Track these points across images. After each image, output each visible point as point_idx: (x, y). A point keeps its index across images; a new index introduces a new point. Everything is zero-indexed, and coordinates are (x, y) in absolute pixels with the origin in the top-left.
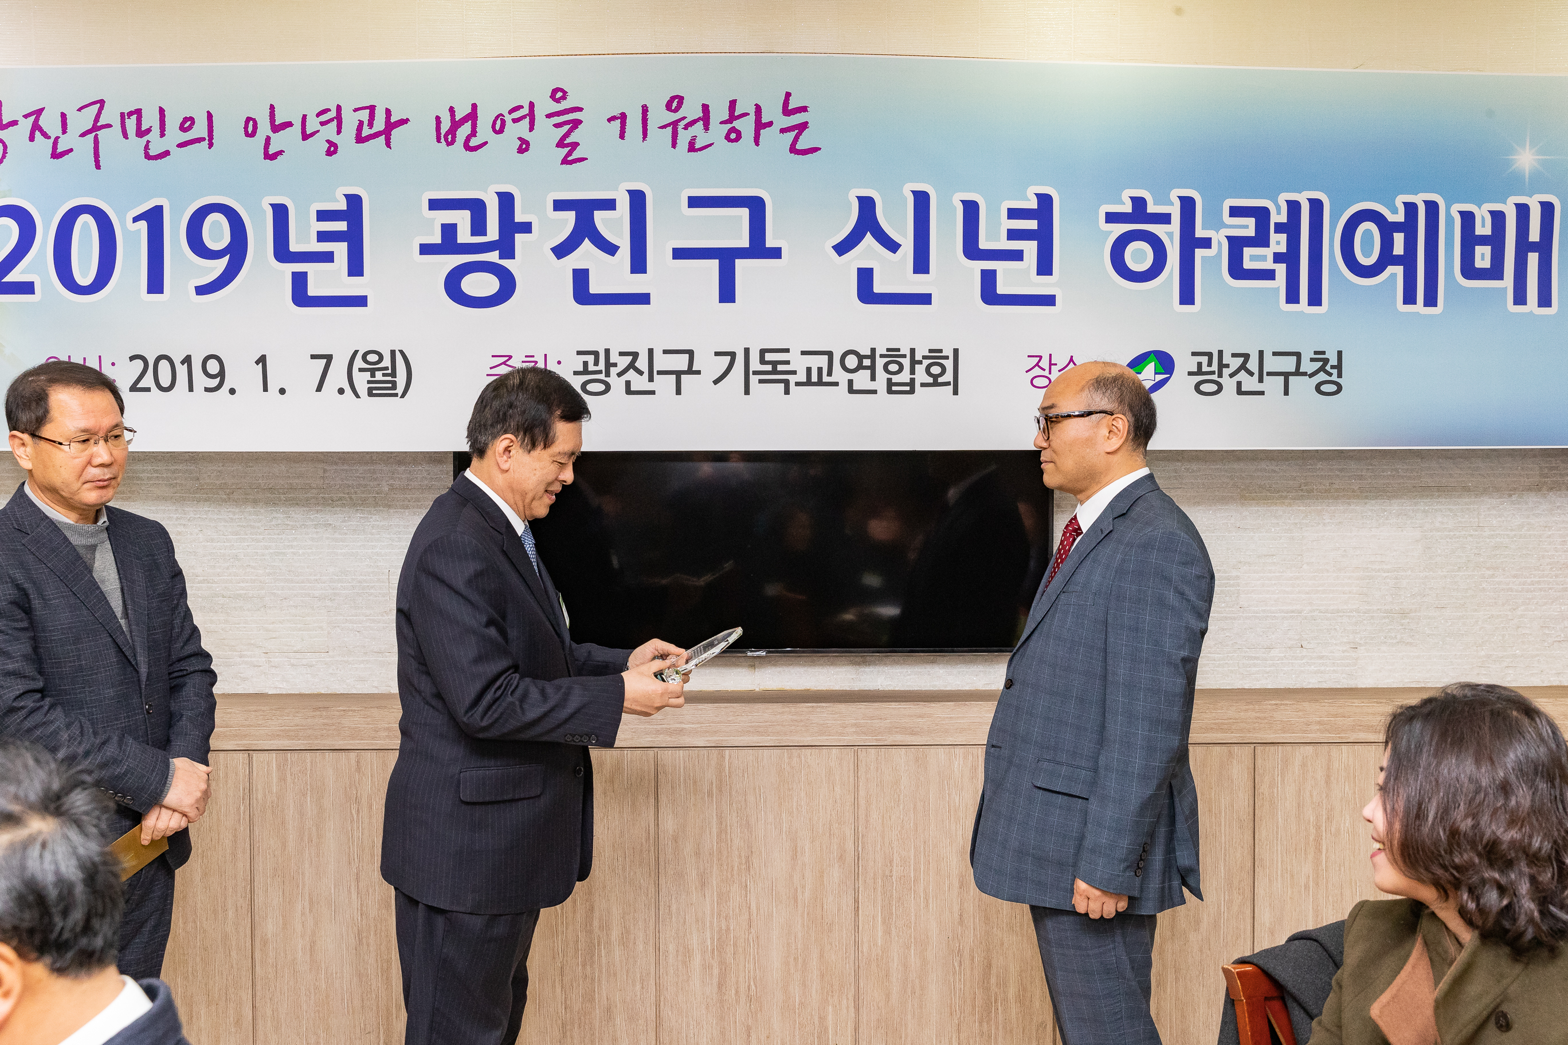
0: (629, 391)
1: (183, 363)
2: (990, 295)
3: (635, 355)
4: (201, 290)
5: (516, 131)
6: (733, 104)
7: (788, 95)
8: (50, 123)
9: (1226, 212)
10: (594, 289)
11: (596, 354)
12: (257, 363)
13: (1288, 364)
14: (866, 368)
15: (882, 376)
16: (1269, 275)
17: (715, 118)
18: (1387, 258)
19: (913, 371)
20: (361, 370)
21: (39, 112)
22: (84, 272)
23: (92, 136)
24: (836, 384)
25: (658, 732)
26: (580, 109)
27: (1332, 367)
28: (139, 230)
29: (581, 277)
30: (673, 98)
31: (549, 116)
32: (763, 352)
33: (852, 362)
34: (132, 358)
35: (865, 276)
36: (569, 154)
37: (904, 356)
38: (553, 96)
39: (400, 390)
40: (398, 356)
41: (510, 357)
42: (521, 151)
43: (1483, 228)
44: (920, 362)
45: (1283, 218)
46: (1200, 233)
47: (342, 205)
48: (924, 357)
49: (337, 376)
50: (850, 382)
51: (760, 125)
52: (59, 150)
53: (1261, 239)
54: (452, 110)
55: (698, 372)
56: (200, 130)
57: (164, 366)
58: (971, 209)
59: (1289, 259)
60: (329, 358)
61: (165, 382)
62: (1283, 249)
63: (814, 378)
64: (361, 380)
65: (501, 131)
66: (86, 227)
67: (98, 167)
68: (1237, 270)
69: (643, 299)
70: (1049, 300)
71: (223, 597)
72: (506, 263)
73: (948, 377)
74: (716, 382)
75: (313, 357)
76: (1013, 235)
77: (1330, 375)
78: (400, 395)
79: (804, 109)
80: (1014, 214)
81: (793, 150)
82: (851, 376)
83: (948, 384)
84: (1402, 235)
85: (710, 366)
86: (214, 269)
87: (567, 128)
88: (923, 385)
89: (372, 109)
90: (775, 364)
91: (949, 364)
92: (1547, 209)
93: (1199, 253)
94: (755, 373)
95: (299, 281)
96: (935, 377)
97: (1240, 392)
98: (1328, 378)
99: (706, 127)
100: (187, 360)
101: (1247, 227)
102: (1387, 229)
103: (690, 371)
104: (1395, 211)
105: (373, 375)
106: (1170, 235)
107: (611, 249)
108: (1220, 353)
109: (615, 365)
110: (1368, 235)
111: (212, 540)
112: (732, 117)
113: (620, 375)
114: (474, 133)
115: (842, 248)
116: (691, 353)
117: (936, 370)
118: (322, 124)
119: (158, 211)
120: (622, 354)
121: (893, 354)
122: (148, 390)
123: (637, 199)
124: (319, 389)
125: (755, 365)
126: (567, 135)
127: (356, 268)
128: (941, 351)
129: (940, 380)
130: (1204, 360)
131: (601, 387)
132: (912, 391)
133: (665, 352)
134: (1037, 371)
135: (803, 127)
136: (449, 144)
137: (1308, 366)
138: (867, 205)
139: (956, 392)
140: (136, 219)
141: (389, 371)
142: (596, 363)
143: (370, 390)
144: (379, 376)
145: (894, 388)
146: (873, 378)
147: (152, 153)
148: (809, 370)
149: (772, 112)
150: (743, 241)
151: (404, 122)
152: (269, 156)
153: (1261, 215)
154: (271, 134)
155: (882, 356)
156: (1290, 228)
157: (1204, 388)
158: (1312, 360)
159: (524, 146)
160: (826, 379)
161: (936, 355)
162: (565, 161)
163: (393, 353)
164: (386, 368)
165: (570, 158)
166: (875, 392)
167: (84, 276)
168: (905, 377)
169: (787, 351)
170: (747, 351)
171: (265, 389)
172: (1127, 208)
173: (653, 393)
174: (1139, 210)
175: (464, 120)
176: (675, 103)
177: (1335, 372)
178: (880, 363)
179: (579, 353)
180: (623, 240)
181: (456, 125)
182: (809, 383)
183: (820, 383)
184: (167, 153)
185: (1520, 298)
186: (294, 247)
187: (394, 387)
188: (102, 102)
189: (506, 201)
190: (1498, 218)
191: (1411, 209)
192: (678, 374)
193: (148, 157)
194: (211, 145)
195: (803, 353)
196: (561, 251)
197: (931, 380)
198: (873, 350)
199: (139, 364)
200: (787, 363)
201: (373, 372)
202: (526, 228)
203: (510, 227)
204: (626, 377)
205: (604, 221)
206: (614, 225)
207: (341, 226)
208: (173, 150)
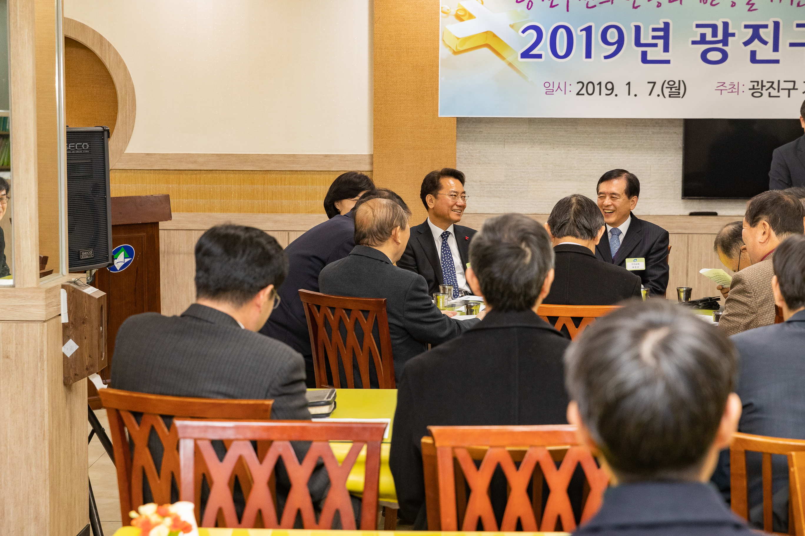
0: (770, 96)
1: (598, 84)
3: (773, 83)
4: (606, 57)
10: (758, 58)
11: (758, 82)
12: (627, 85)
20: (667, 88)
22: (561, 50)
28: (582, 35)
29: (753, 54)
34: (578, 83)
36: (751, 7)
39: (681, 95)
40: (681, 82)
41: (724, 83)
42: (732, 6)
47: (662, 26)
49: (657, 90)
52: (553, 4)
55: (797, 89)
57: (590, 86)
60: (655, 83)
61: (590, 92)
64: (667, 91)
66: (562, 34)
67: (568, 11)
69: (777, 62)
71: (585, 176)
72: (725, 48)
75: (649, 83)
78: (681, 97)
85: (802, 86)
86: (610, 49)
95: (644, 54)
100: (600, 84)
103: (794, 89)
105: (671, 90)
107: (765, 43)
109: (765, 86)
111: (581, 153)
113: (767, 90)
116: (794, 82)
119: (590, 27)
120: (768, 82)
122: (583, 94)
123: (777, 25)
124: (650, 94)
126: (750, 1)
127: (666, 49)
131: (759, 95)
133: (785, 81)
136: (705, 3)
140: (581, 31)
141: (678, 88)
142: (758, 85)
143: (670, 95)
144: (673, 90)
147: (589, 6)
152: (634, 7)
159: (734, 4)
162: (749, 10)
163: (679, 81)
164: (677, 87)
165: (751, 9)
167: (561, 51)
171: (629, 94)
173: (779, 97)
179: (751, 82)
180: (770, 39)
184: (595, 6)
186: (642, 41)
187: (679, 94)
189: (726, 25)
192: (789, 90)
193: (588, 7)
194: (612, 3)
196: (746, 44)
199: (581, 85)
201: (671, 88)
202: (733, 35)
203: (727, 35)
204: (769, 91)
205: (763, 32)
206: (767, 34)
207: (661, 33)
208: (597, 5)
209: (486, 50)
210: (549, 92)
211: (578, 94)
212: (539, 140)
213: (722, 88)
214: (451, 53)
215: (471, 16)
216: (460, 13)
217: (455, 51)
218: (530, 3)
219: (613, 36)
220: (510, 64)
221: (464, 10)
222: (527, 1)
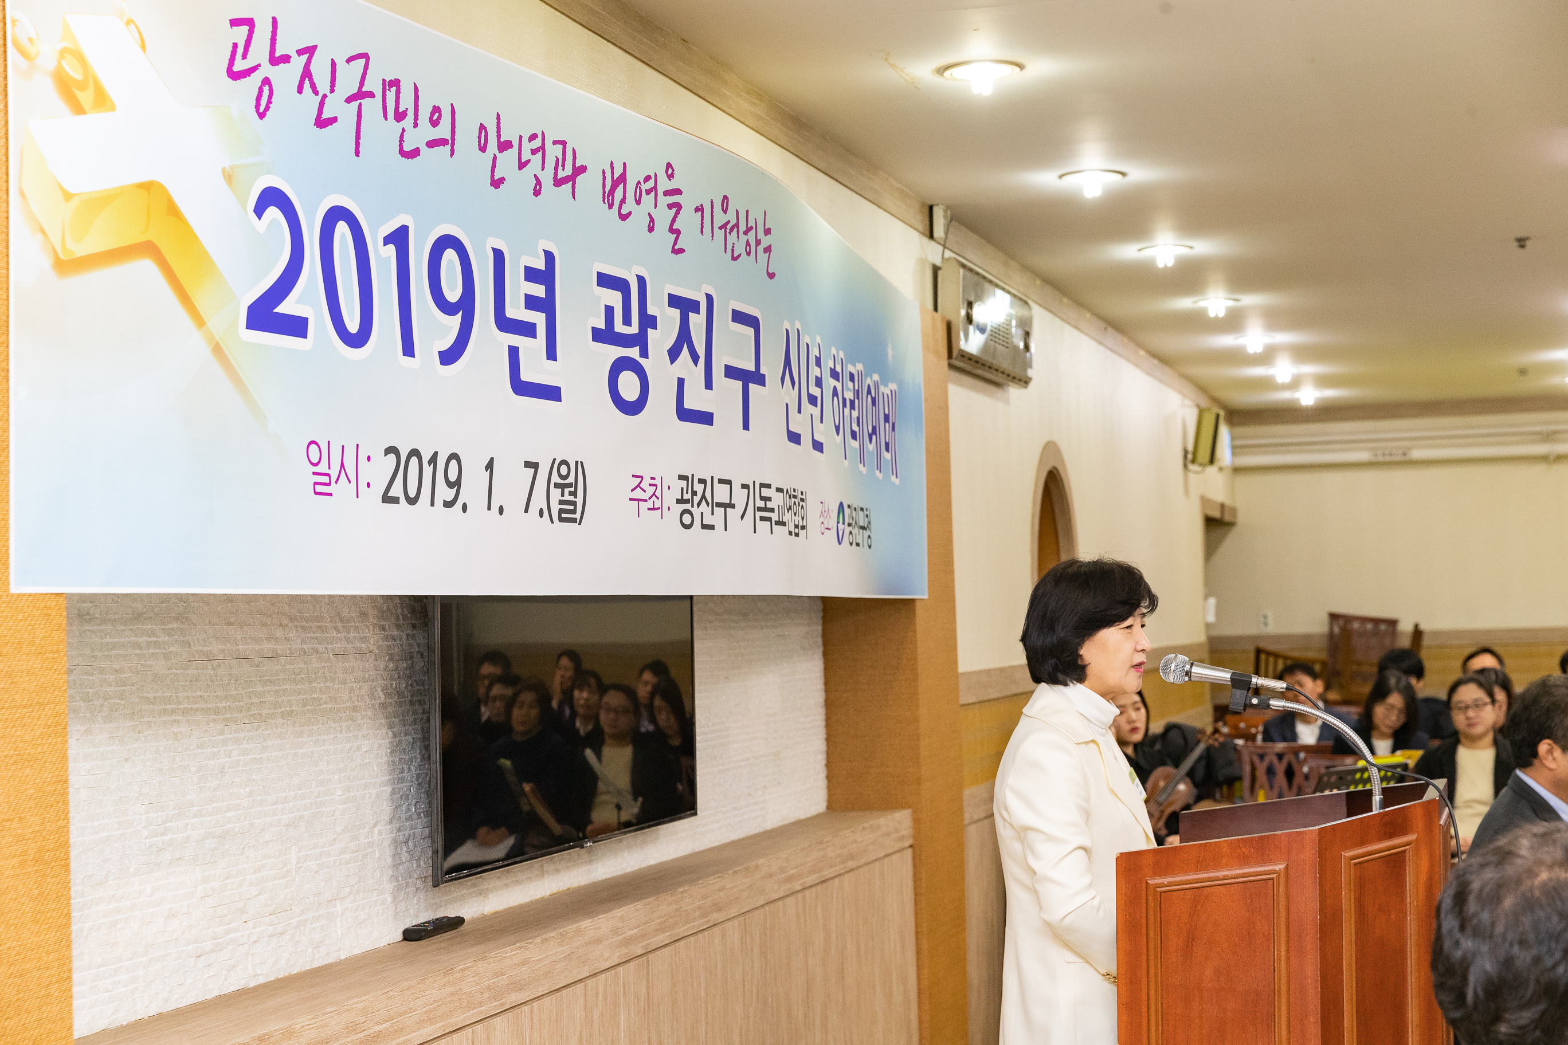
0: (702, 527)
1: (429, 462)
3: (705, 485)
4: (442, 358)
5: (649, 204)
6: (748, 214)
7: (765, 214)
8: (320, 71)
9: (848, 375)
10: (687, 403)
11: (687, 481)
12: (486, 468)
13: (863, 519)
14: (790, 508)
15: (793, 517)
16: (856, 436)
17: (741, 228)
18: (873, 427)
19: (799, 514)
20: (555, 486)
21: (310, 51)
22: (351, 311)
23: (355, 104)
24: (786, 524)
26: (682, 192)
28: (389, 259)
29: (681, 389)
30: (724, 199)
31: (666, 193)
32: (760, 488)
33: (788, 501)
34: (386, 451)
35: (787, 411)
36: (677, 241)
37: (797, 498)
38: (668, 171)
39: (578, 516)
41: (642, 479)
42: (651, 229)
44: (800, 505)
45: (857, 385)
46: (845, 393)
47: (543, 264)
48: (800, 500)
49: (540, 492)
50: (788, 522)
51: (757, 242)
52: (323, 115)
53: (854, 403)
54: (613, 165)
55: (733, 508)
56: (446, 127)
57: (413, 466)
58: (808, 352)
59: (859, 423)
60: (536, 468)
61: (412, 489)
63: (780, 517)
64: (554, 500)
65: (640, 201)
66: (344, 241)
67: (357, 153)
68: (851, 430)
69: (709, 420)
72: (642, 361)
73: (805, 520)
74: (741, 519)
75: (526, 465)
76: (816, 381)
78: (578, 521)
80: (816, 360)
81: (768, 272)
82: (788, 516)
83: (805, 527)
84: (875, 408)
85: (739, 501)
86: (448, 329)
87: (675, 210)
88: (801, 528)
89: (565, 144)
90: (765, 502)
91: (805, 507)
93: (845, 412)
94: (757, 511)
95: (515, 359)
97: (856, 543)
99: (738, 235)
100: (434, 459)
101: (852, 391)
102: (872, 402)
103: (730, 506)
104: (873, 387)
105: (562, 494)
106: (840, 394)
107: (696, 359)
108: (852, 506)
109: (694, 495)
112: (747, 229)
113: (698, 507)
114: (625, 198)
115: (782, 381)
116: (730, 485)
117: (803, 513)
118: (533, 152)
119: (403, 231)
120: (699, 482)
121: (794, 495)
122: (397, 500)
124: (526, 511)
126: (675, 219)
127: (552, 349)
128: (803, 494)
129: (804, 523)
130: (849, 512)
133: (719, 483)
134: (822, 518)
135: (770, 249)
136: (610, 206)
137: (865, 522)
138: (788, 338)
140: (386, 241)
141: (573, 490)
142: (687, 492)
143: (561, 511)
144: (567, 497)
145: (795, 531)
146: (792, 520)
147: (405, 147)
148: (778, 507)
150: (752, 364)
151: (584, 169)
152: (492, 182)
153: (854, 381)
154: (497, 152)
155: (792, 497)
156: (859, 396)
158: (866, 515)
159: (652, 224)
160: (783, 518)
161: (802, 498)
162: (674, 250)
163: (577, 465)
164: (572, 486)
165: (676, 247)
167: (351, 318)
168: (797, 518)
169: (770, 488)
170: (753, 486)
171: (489, 508)
172: (833, 364)
173: (712, 529)
175: (620, 180)
176: (726, 202)
178: (792, 503)
179: (679, 478)
180: (701, 350)
181: (615, 184)
182: (778, 522)
183: (781, 522)
184: (417, 152)
186: (510, 311)
187: (574, 512)
188: (367, 57)
189: (643, 287)
192: (724, 509)
193: (401, 151)
194: (452, 152)
195: (777, 491)
196: (673, 355)
199: (393, 461)
200: (770, 501)
201: (561, 490)
202: (655, 323)
203: (645, 320)
204: (700, 510)
207: (539, 291)
208: (424, 149)
209: (146, 268)
213: (637, 494)
214: (46, 263)
215: (100, 98)
217: (62, 257)
218: (266, 89)
219: (452, 284)
220: (217, 350)
221: (81, 59)
222: (256, 78)
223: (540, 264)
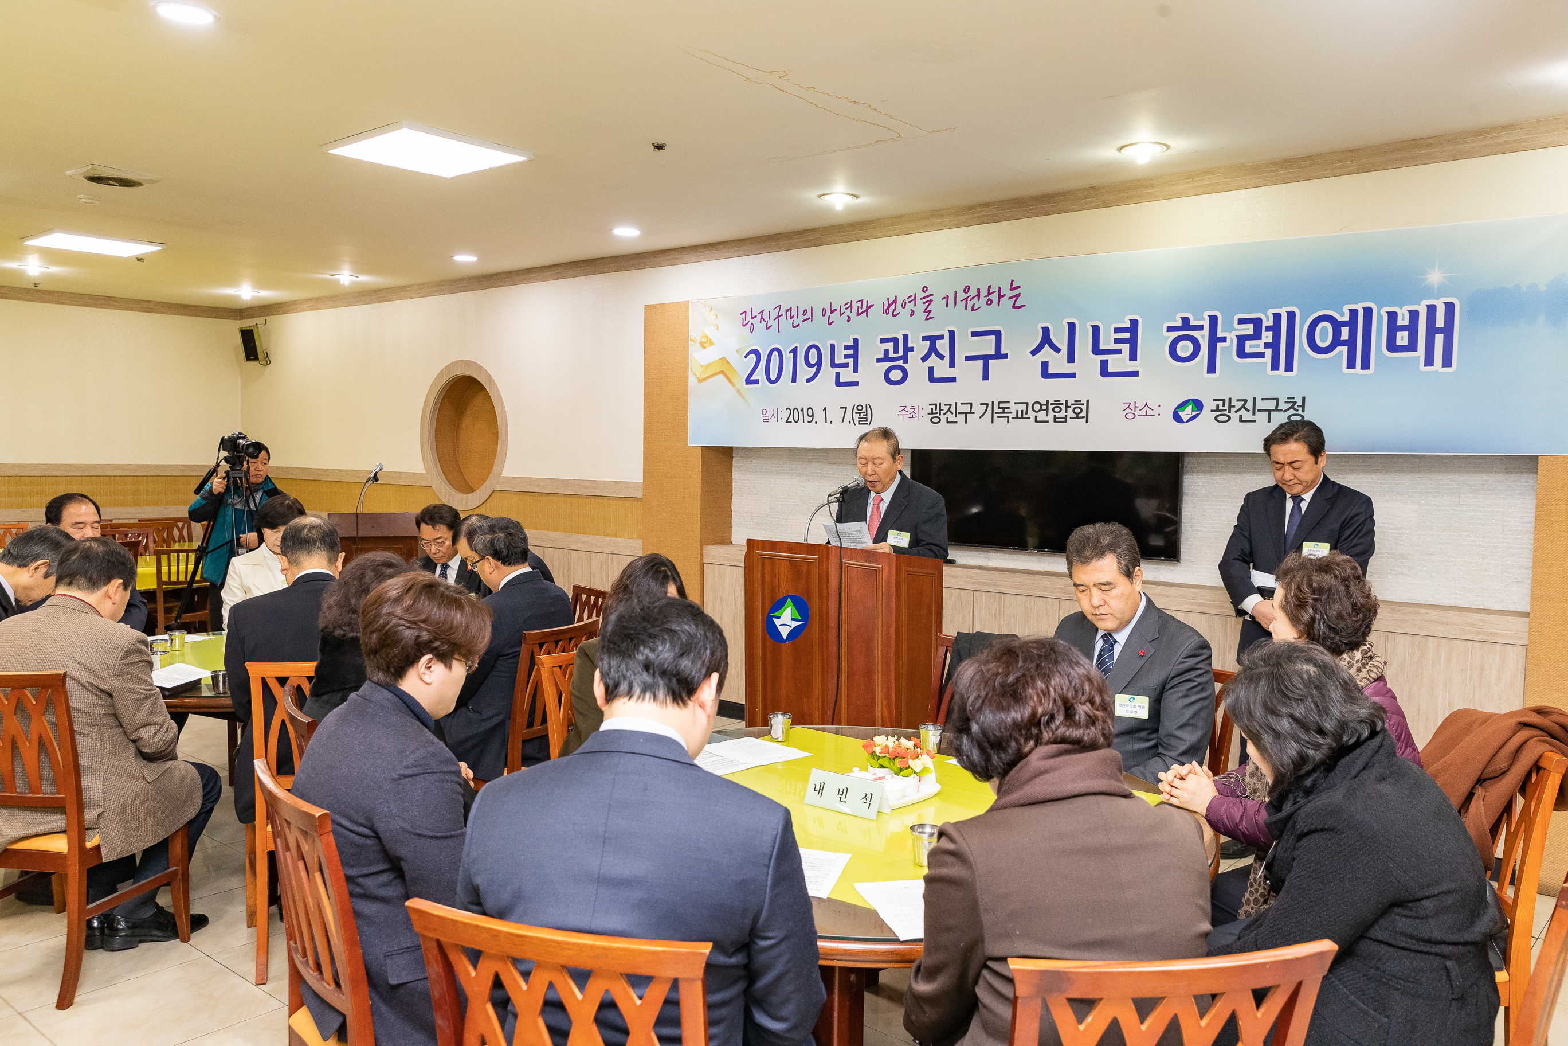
0: (948, 422)
1: (801, 411)
2: (1104, 372)
3: (951, 406)
4: (808, 381)
5: (910, 306)
6: (989, 287)
7: (1012, 281)
8: (766, 316)
9: (1236, 321)
10: (936, 376)
11: (936, 405)
12: (824, 411)
13: (1272, 405)
14: (1044, 410)
15: (1051, 414)
16: (1261, 355)
17: (982, 295)
18: (1336, 342)
19: (1066, 412)
20: (856, 413)
21: (762, 312)
22: (774, 374)
23: (777, 319)
24: (1029, 418)
25: (974, 583)
26: (932, 295)
27: (1299, 406)
28: (789, 356)
30: (966, 287)
31: (921, 299)
32: (999, 403)
33: (1037, 407)
34: (787, 409)
35: (1045, 365)
36: (928, 315)
37: (1062, 404)
38: (923, 290)
39: (868, 422)
40: (868, 406)
41: (906, 407)
42: (911, 315)
43: (1403, 320)
44: (1070, 407)
45: (1271, 323)
46: (1220, 334)
48: (1072, 404)
49: (848, 417)
50: (1036, 417)
51: (1000, 296)
52: (768, 326)
53: (1257, 335)
54: (888, 299)
55: (974, 413)
56: (808, 315)
57: (796, 413)
58: (1096, 330)
59: (1274, 346)
60: (846, 408)
62: (1270, 340)
63: (1020, 416)
64: (856, 416)
65: (905, 307)
66: (775, 356)
67: (779, 332)
68: (1242, 353)
69: (954, 380)
70: (1135, 374)
72: (904, 365)
73: (1084, 414)
74: (980, 417)
75: (841, 408)
76: (1117, 341)
77: (1297, 410)
79: (1019, 287)
80: (1117, 330)
81: (1014, 307)
82: (1036, 414)
83: (1084, 417)
84: (1347, 328)
85: (979, 410)
86: (812, 372)
87: (928, 303)
88: (1071, 418)
89: (862, 301)
90: (1004, 408)
91: (1084, 408)
92: (1450, 307)
93: (1219, 345)
94: (996, 413)
95: (838, 376)
96: (1077, 414)
97: (1241, 420)
98: (1296, 413)
99: (979, 300)
100: (803, 410)
101: (1249, 329)
102: (1337, 325)
103: (971, 413)
104: (1343, 314)
105: (860, 415)
106: (1203, 336)
107: (942, 357)
108: (1230, 399)
109: (943, 410)
110: (1324, 330)
112: (989, 294)
113: (944, 414)
114: (895, 309)
115: (1034, 352)
116: (971, 404)
117: (1078, 411)
118: (846, 309)
119: (796, 349)
120: (945, 405)
121: (1057, 403)
122: (791, 422)
123: (952, 333)
124: (843, 421)
125: (996, 409)
126: (927, 307)
127: (855, 369)
128: (1080, 401)
129: (1080, 416)
130: (1221, 403)
131: (937, 420)
132: (1066, 421)
133: (962, 404)
134: (1128, 411)
135: (1018, 295)
136: (887, 314)
137: (1283, 406)
138: (1046, 331)
139: (1087, 422)
140: (790, 352)
141: (865, 414)
142: (936, 409)
143: (858, 422)
144: (862, 416)
145: (1057, 420)
146: (1047, 415)
147: (795, 325)
148: (1017, 411)
149: (1006, 290)
150: (992, 351)
151: (872, 306)
152: (830, 324)
153: (1257, 322)
154: (830, 314)
155: (1051, 404)
156: (1275, 329)
157: (1220, 418)
158: (1286, 402)
159: (912, 313)
160: (1025, 416)
161: (1078, 403)
162: (926, 319)
163: (866, 406)
164: (864, 412)
165: (929, 317)
166: (1048, 422)
167: (773, 378)
168: (1062, 414)
169: (1009, 402)
170: (993, 402)
171: (826, 422)
172: (1179, 323)
173: (956, 422)
174: (1186, 322)
175: (892, 303)
176: (967, 289)
177: (1300, 409)
178: (1051, 407)
179: (930, 405)
180: (947, 354)
181: (890, 305)
182: (1017, 418)
183: (1022, 418)
184: (799, 325)
185: (1429, 361)
186: (836, 361)
187: (867, 421)
188: (780, 306)
190: (1414, 315)
191: (1354, 313)
192: (966, 414)
193: (794, 327)
194: (812, 321)
195: (1015, 403)
196: (924, 359)
197: (1075, 416)
198: (1048, 401)
199: (788, 412)
200: (1009, 408)
201: (860, 413)
202: (912, 349)
203: (908, 349)
204: (947, 415)
205: (939, 344)
206: (943, 346)
207: (851, 352)
208: (801, 323)
209: (721, 377)
210: (766, 420)
211: (787, 422)
212: (797, 470)
213: (903, 412)
214: (696, 381)
215: (711, 343)
216: (704, 340)
217: (700, 379)
218: (752, 326)
219: (813, 358)
220: (738, 391)
221: (707, 337)
222: (749, 324)
223: (852, 343)
